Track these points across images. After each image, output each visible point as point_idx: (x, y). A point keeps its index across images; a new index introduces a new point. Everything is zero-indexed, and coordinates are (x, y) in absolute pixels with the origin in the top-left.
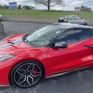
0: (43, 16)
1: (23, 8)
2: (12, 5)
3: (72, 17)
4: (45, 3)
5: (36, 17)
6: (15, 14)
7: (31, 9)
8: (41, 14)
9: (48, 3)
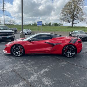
2: (39, 23)
4: (69, 21)
6: (40, 30)
7: (60, 26)
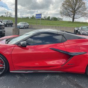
0: (63, 26)
1: (52, 19)
3: (86, 28)
4: (70, 15)
5: (58, 27)
7: (59, 20)
8: (62, 25)
9: (73, 16)
